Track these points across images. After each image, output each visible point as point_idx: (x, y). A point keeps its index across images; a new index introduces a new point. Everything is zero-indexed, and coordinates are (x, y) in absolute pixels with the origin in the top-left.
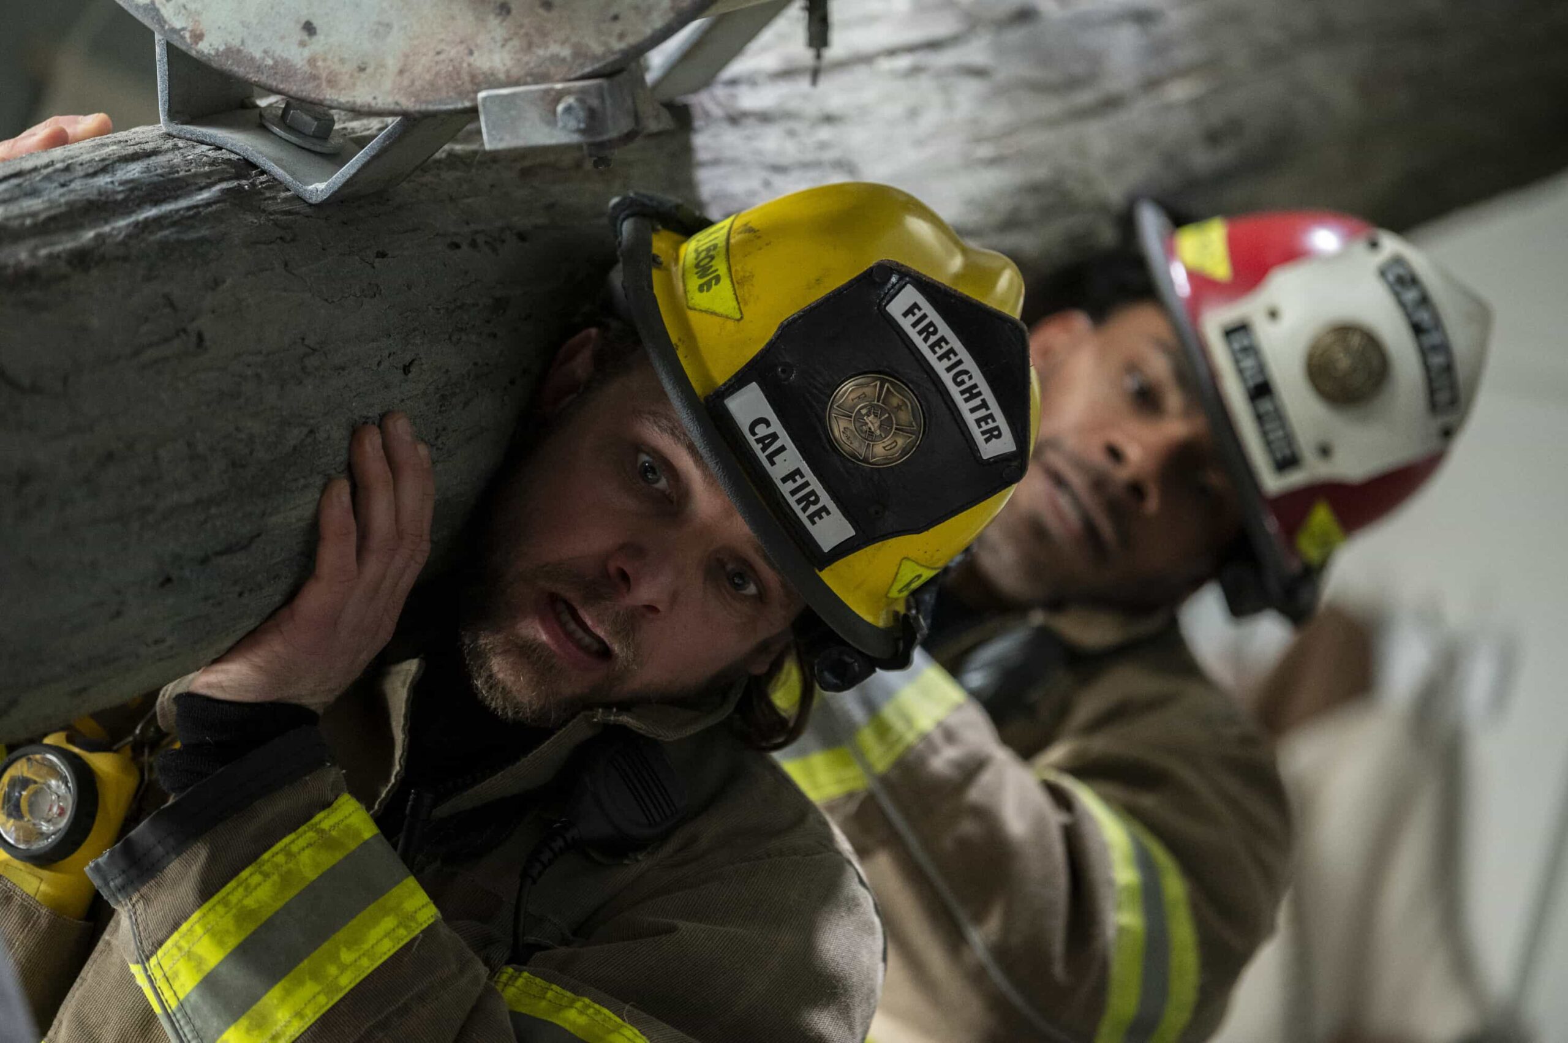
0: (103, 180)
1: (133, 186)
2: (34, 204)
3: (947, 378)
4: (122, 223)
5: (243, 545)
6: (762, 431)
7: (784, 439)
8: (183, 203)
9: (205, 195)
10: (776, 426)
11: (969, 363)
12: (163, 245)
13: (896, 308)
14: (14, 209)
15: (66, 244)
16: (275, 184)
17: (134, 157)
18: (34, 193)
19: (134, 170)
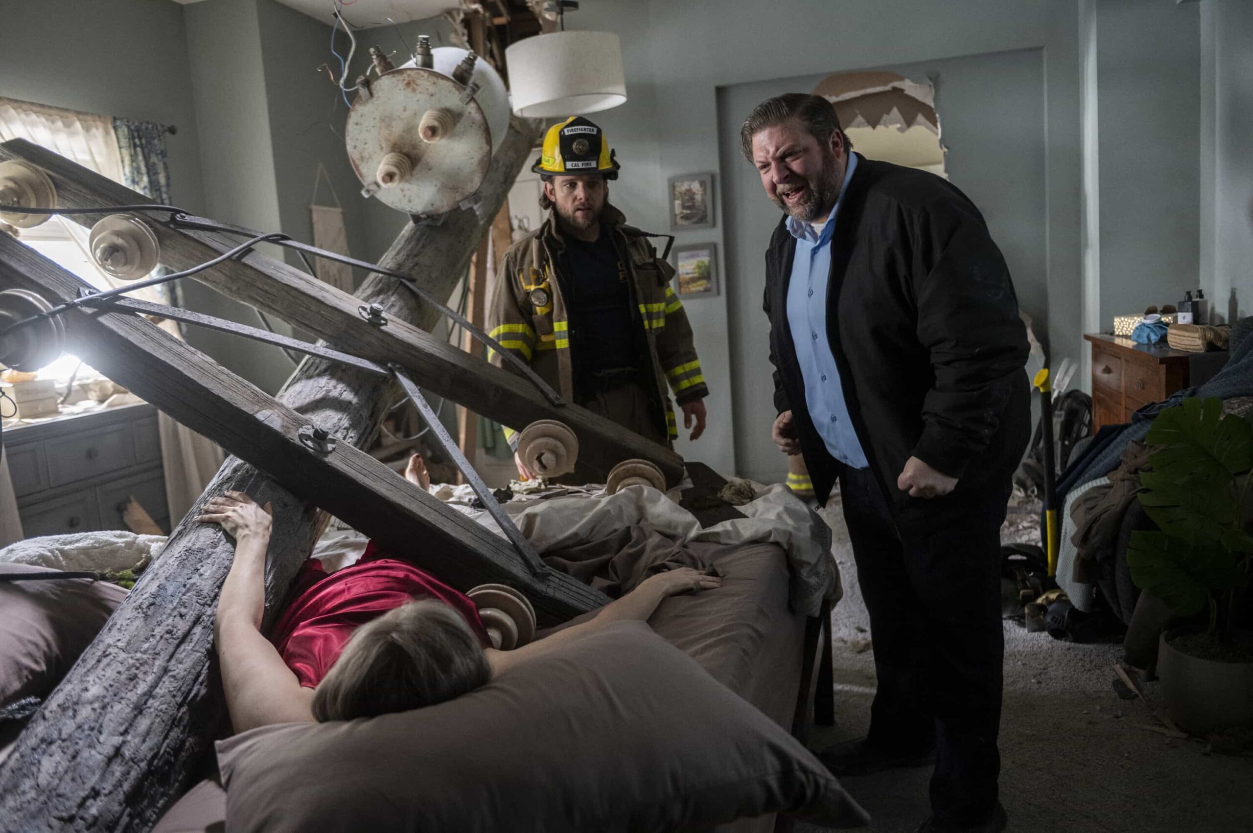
0: (416, 236)
1: (420, 235)
2: (413, 243)
3: (581, 132)
4: (423, 240)
7: (577, 162)
10: (574, 163)
15: (420, 246)
17: (416, 231)
18: (411, 241)
19: (418, 233)
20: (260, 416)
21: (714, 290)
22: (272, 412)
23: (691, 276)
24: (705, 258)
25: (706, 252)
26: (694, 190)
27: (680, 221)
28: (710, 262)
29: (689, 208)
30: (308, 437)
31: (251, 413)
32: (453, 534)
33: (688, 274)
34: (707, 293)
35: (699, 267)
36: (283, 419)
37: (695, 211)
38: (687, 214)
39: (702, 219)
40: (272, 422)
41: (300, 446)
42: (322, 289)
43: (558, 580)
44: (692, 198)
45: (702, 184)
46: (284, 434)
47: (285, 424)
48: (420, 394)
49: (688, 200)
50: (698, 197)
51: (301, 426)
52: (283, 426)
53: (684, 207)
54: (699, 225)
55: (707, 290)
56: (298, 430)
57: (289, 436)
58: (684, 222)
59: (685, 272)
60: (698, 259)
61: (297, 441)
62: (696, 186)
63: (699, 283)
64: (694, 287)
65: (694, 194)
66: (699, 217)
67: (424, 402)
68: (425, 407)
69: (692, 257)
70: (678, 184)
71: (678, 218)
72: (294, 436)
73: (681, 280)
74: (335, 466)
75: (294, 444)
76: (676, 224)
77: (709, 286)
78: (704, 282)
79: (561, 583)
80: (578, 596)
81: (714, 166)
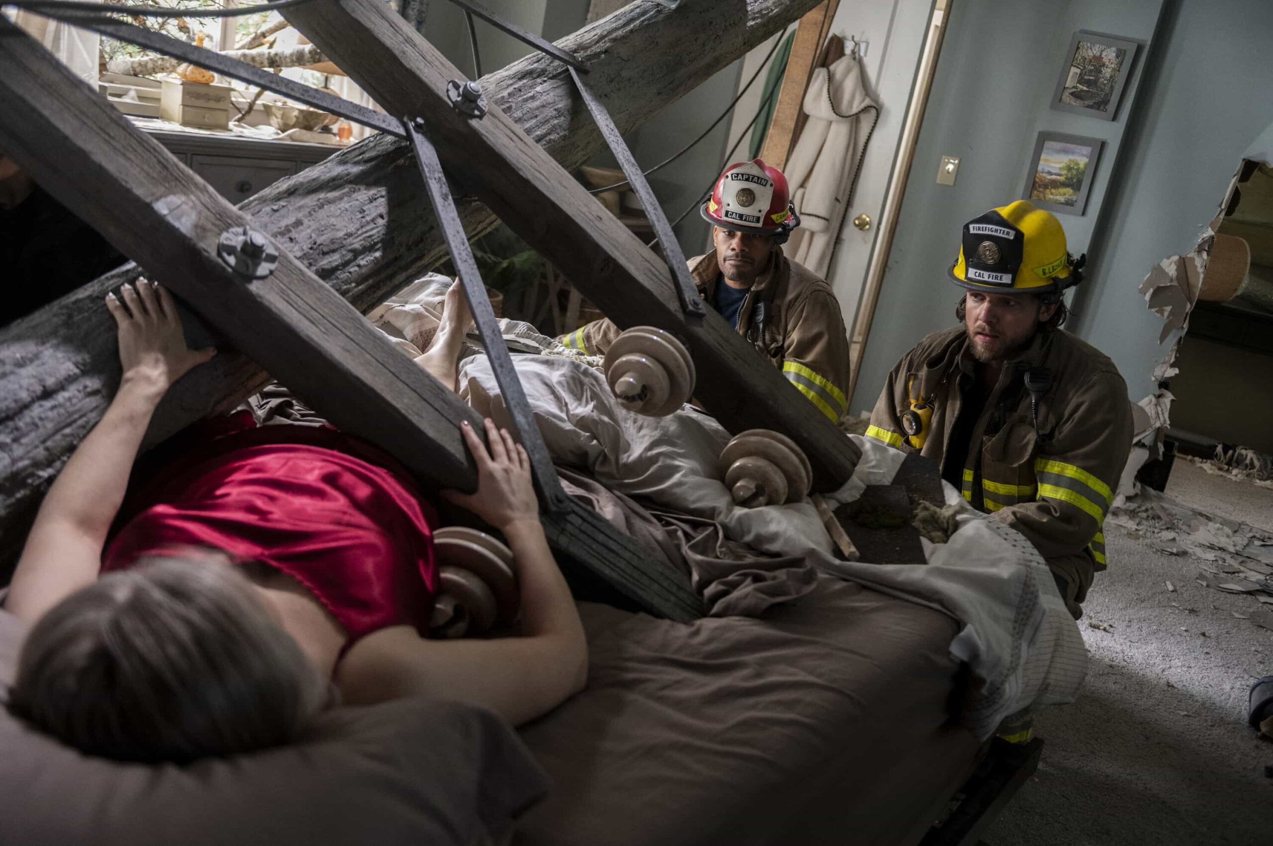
0: (632, 14)
1: (638, 13)
2: (620, 22)
3: (990, 233)
4: (638, 22)
5: (672, 83)
6: (977, 274)
7: (982, 272)
8: (648, 15)
9: (652, 13)
10: (979, 271)
11: (991, 226)
12: (646, 25)
13: (972, 231)
14: (617, 23)
15: (628, 28)
16: (665, 7)
17: (637, 7)
18: (620, 19)
19: (638, 10)
20: (162, 207)
21: (1080, 205)
22: (183, 198)
23: (1054, 177)
24: (1081, 159)
25: (1087, 150)
26: (1105, 60)
27: (1067, 98)
28: (1086, 165)
29: (1088, 83)
30: (231, 250)
31: (148, 200)
32: (431, 433)
33: (1050, 173)
34: (1068, 208)
35: (1069, 169)
36: (200, 213)
37: (1094, 91)
38: (1082, 91)
39: (1100, 105)
40: (179, 218)
41: (218, 264)
42: (408, 40)
43: (580, 521)
44: (1098, 70)
45: (1120, 54)
46: (195, 240)
47: (203, 222)
48: (441, 175)
49: (1091, 71)
50: (1107, 72)
51: (228, 227)
52: (196, 226)
53: (1081, 80)
54: (1093, 111)
55: (1069, 203)
56: (219, 235)
57: (202, 245)
58: (1074, 102)
59: (1046, 169)
60: (1071, 157)
61: (213, 254)
62: (1109, 55)
63: (1062, 190)
64: (1052, 194)
65: (1104, 65)
66: (1097, 99)
67: (446, 189)
68: (445, 197)
69: (1065, 151)
70: (1085, 44)
71: (1067, 93)
72: (209, 246)
73: (1037, 180)
74: (267, 304)
75: (209, 260)
76: (1061, 100)
77: (1074, 198)
78: (1069, 191)
79: (585, 526)
80: (605, 552)
81: (1146, 34)
